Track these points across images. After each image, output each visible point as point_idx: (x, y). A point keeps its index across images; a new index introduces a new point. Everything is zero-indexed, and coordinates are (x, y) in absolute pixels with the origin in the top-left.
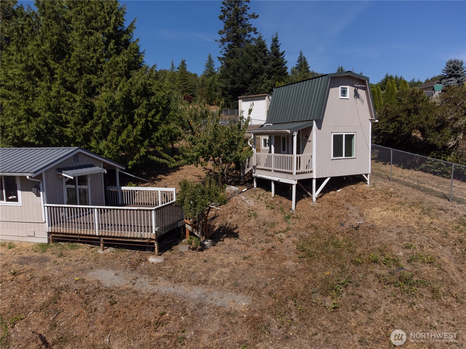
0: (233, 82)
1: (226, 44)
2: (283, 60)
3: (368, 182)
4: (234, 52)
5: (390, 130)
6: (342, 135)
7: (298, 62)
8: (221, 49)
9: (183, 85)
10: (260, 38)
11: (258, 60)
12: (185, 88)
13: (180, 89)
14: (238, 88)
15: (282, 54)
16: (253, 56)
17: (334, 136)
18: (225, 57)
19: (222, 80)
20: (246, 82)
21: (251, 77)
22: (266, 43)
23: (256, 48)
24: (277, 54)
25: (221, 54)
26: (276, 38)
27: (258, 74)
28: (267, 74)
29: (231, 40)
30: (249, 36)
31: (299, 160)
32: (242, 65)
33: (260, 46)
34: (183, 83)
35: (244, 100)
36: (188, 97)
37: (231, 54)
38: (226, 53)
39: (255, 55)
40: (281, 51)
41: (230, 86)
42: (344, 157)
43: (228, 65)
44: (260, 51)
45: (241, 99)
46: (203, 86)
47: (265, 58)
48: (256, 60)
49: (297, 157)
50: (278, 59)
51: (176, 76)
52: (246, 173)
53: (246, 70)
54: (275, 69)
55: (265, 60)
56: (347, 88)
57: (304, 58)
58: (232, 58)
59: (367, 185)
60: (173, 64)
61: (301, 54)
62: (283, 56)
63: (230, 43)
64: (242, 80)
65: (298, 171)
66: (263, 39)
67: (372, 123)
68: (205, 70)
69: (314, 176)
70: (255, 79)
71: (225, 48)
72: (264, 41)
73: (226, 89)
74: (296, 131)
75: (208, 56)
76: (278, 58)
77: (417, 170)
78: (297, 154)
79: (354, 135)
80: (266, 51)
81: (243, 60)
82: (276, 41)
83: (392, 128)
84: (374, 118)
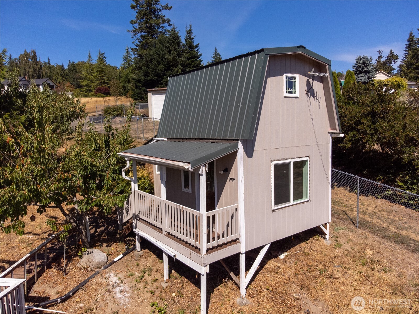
0: (146, 74)
1: (139, 35)
2: (197, 53)
3: (327, 237)
4: (147, 44)
5: (346, 143)
6: (288, 164)
7: (213, 58)
8: (133, 40)
9: (101, 76)
10: (173, 30)
11: (172, 52)
12: (102, 79)
13: (97, 80)
14: (151, 80)
15: (197, 46)
16: (166, 48)
17: (276, 166)
18: (138, 48)
19: (135, 71)
20: (160, 74)
21: (165, 69)
22: (180, 35)
23: (169, 39)
24: (191, 47)
25: (133, 44)
26: (190, 30)
27: (172, 66)
28: (182, 67)
29: (144, 31)
30: (163, 27)
31: (211, 221)
32: (155, 57)
33: (173, 38)
34: (100, 75)
35: (155, 93)
36: (105, 89)
37: (144, 45)
38: (139, 44)
39: (169, 46)
40: (195, 44)
41: (143, 78)
42: (292, 202)
43: (141, 56)
44: (174, 43)
45: (150, 91)
46: (120, 78)
47: (179, 49)
48: (170, 52)
49: (208, 218)
50: (192, 52)
51: (94, 68)
52: (124, 221)
53: (159, 62)
54: (190, 61)
55: (179, 52)
56: (295, 78)
57: (219, 55)
58: (145, 49)
59: (325, 241)
60: (90, 56)
61: (216, 50)
62: (198, 48)
63: (144, 34)
64: (155, 72)
65: (210, 245)
66: (177, 30)
67: (332, 138)
68: (123, 63)
69: (243, 248)
70: (169, 72)
71: (138, 39)
72: (178, 33)
73: (139, 81)
74: (205, 165)
75: (126, 49)
76: (192, 50)
77: (379, 197)
78: (208, 210)
79: (307, 161)
80: (180, 43)
81: (156, 51)
82: (190, 33)
83: (350, 141)
84: (338, 131)
